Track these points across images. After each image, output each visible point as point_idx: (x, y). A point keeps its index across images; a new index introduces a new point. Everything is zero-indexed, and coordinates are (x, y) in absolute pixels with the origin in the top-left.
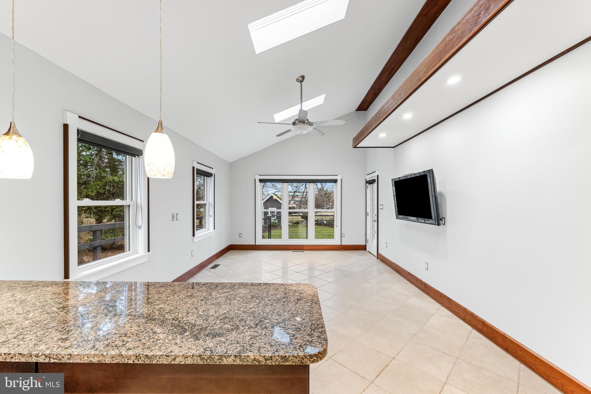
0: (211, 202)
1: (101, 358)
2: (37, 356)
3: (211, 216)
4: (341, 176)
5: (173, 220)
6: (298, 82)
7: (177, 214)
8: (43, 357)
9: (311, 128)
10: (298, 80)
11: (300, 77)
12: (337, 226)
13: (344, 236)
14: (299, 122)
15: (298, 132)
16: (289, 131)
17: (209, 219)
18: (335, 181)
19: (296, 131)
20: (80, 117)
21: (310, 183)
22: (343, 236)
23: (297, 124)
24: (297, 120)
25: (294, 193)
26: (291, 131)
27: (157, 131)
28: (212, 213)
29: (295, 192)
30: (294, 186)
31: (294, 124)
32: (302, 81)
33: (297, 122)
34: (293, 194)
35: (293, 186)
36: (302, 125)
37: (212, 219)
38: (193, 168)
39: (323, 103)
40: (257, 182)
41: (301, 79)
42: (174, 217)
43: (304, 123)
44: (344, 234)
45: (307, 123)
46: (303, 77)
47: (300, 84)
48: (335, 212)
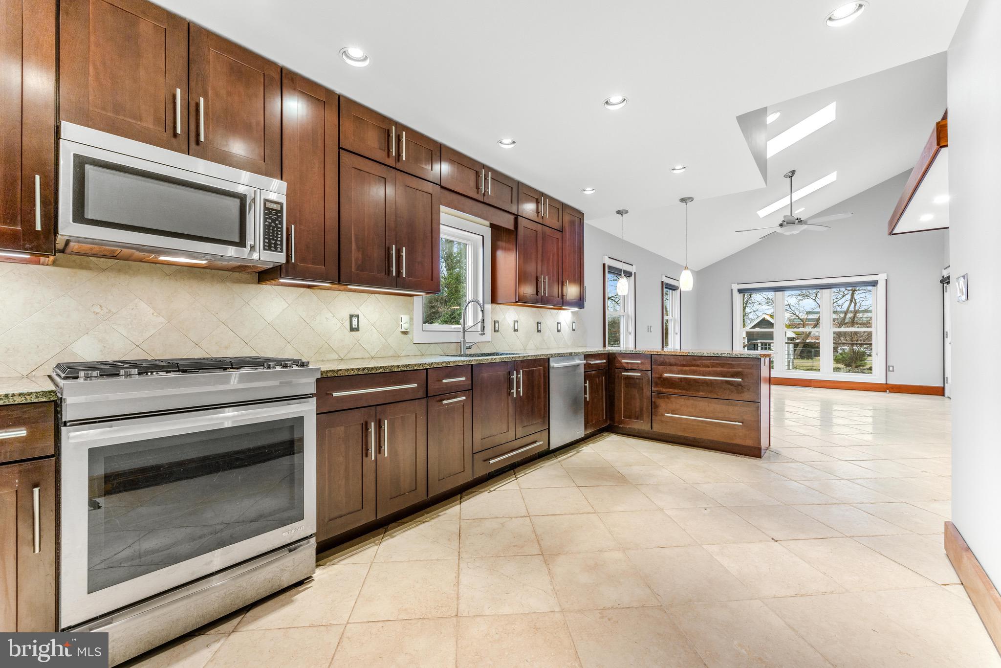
3: (676, 334)
4: (886, 274)
5: (648, 331)
10: (787, 176)
11: (789, 173)
12: (877, 354)
13: (893, 369)
14: (787, 223)
17: (674, 337)
18: (874, 284)
20: (609, 257)
21: (823, 290)
22: (891, 369)
23: (785, 226)
24: (784, 221)
27: (685, 269)
28: (678, 330)
31: (781, 225)
32: (792, 176)
33: (785, 223)
36: (791, 226)
37: (678, 336)
38: (662, 282)
39: (835, 180)
40: (735, 293)
41: (790, 175)
42: (649, 329)
43: (794, 223)
44: (893, 366)
45: (799, 222)
46: (793, 172)
47: (789, 179)
48: (873, 332)
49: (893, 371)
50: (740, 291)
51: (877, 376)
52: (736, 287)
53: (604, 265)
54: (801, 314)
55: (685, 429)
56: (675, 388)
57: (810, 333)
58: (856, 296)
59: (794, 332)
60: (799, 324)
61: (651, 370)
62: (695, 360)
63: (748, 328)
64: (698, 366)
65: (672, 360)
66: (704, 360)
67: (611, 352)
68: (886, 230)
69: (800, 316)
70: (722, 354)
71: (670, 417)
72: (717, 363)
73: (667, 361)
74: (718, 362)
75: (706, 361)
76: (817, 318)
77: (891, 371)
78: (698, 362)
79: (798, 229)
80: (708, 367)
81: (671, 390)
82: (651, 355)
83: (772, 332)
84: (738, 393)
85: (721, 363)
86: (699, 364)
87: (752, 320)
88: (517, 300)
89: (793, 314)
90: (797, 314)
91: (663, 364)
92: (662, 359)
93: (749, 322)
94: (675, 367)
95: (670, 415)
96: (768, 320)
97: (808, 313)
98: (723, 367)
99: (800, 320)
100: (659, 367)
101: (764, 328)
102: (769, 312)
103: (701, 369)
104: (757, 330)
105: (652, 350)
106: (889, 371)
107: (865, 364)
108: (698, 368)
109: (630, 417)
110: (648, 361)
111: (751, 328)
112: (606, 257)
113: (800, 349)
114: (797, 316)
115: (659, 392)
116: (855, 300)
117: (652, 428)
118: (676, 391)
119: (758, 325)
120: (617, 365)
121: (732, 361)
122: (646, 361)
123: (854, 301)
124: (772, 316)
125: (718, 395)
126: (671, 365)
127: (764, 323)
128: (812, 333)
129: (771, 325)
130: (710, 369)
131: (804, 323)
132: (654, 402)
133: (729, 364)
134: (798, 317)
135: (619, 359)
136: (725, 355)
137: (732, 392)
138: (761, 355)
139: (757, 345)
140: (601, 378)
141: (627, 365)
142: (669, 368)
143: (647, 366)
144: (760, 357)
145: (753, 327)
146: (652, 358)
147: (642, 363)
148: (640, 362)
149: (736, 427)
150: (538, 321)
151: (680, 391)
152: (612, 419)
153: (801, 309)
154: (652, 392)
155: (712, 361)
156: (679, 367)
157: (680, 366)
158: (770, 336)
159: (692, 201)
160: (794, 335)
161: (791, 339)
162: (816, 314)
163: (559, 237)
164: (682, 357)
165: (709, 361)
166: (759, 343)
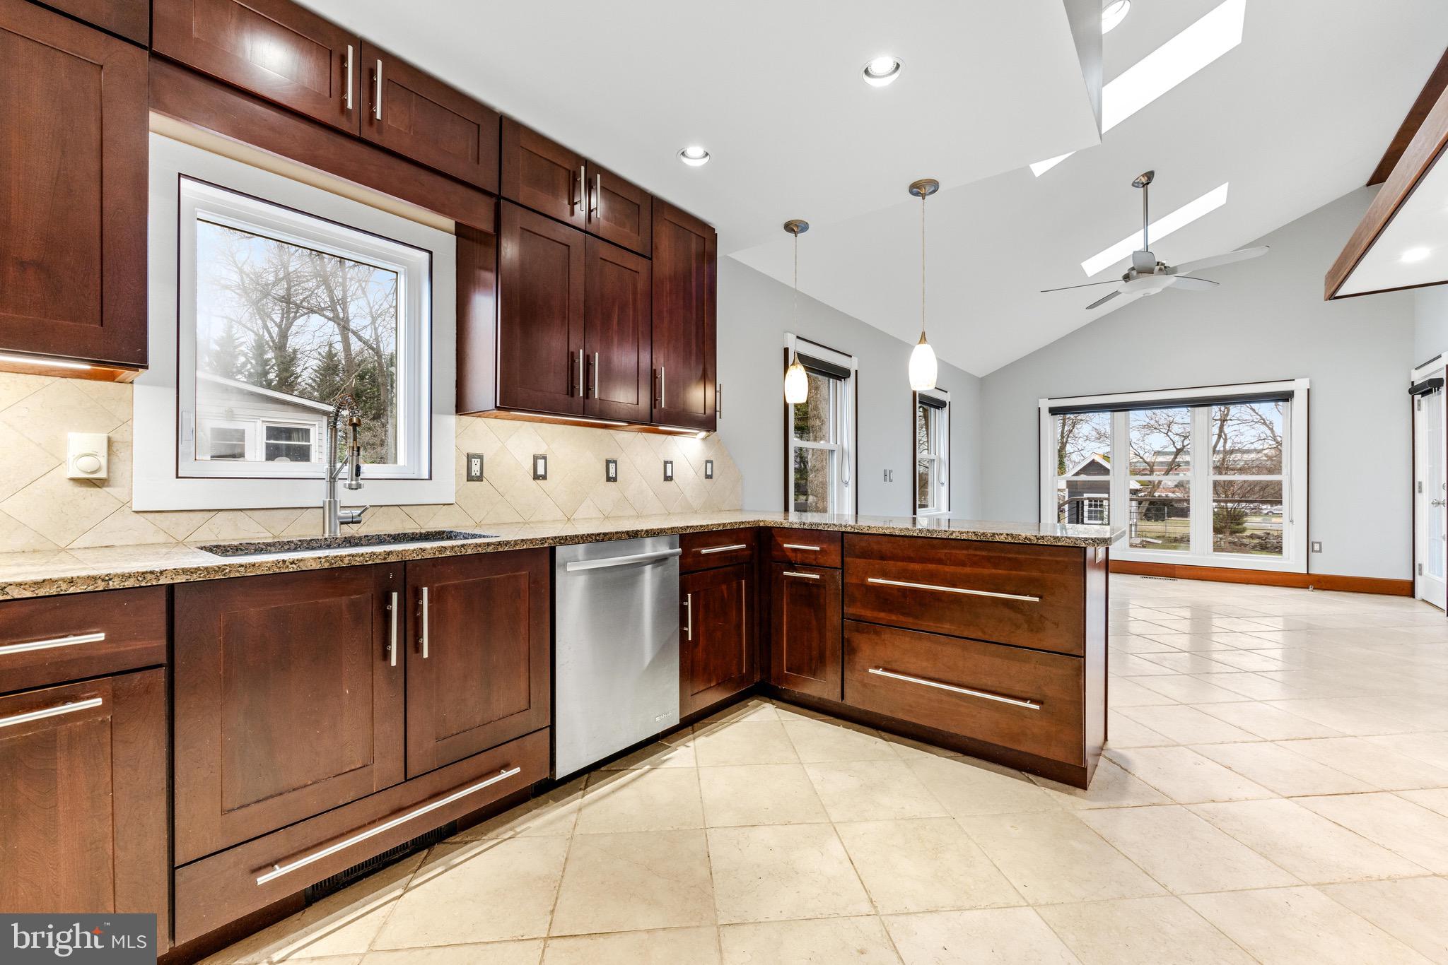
0: (942, 456)
1: (892, 531)
2: (845, 526)
3: (943, 484)
4: (1308, 379)
5: (885, 480)
6: (1137, 187)
7: (890, 472)
8: (850, 528)
9: (1170, 280)
10: (1138, 183)
11: (1141, 177)
12: (1292, 521)
13: (1321, 547)
14: (1139, 272)
15: (1138, 295)
16: (1116, 293)
17: (939, 490)
18: (1286, 397)
19: (1131, 293)
20: (797, 337)
21: (1197, 409)
22: (1317, 547)
23: (1134, 278)
24: (1133, 269)
25: (1175, 458)
26: (1120, 293)
28: (944, 478)
29: (1179, 451)
30: (1177, 434)
31: (1127, 278)
32: (1148, 184)
33: (1134, 273)
34: (1169, 458)
35: (1169, 434)
36: (1146, 278)
37: (945, 489)
38: (915, 393)
39: (1224, 202)
40: (1045, 414)
41: (1144, 180)
42: (887, 476)
43: (1151, 272)
44: (1320, 543)
45: (1160, 269)
46: (1150, 175)
47: (1141, 190)
48: (1283, 484)
49: (1320, 551)
50: (1054, 411)
51: (1291, 560)
52: (1045, 405)
53: (786, 350)
54: (1147, 454)
55: (911, 706)
56: (891, 611)
57: (1160, 482)
58: (1226, 429)
59: (1139, 482)
60: (1143, 470)
61: (842, 568)
62: (933, 547)
63: (1069, 475)
64: (940, 561)
65: (886, 547)
66: (954, 548)
67: (762, 524)
68: (1321, 290)
69: (1145, 458)
70: (993, 535)
71: (880, 677)
72: (983, 556)
73: (875, 547)
74: (984, 553)
75: (958, 552)
76: (1170, 460)
77: (1317, 552)
78: (942, 553)
79: (1160, 284)
80: (963, 564)
81: (882, 615)
82: (843, 532)
83: (1108, 482)
84: (1032, 630)
85: (991, 557)
86: (943, 557)
87: (1076, 463)
88: (498, 405)
89: (1136, 454)
90: (1141, 455)
91: (866, 554)
92: (863, 544)
93: (1071, 466)
94: (891, 563)
95: (880, 672)
96: (1098, 463)
97: (1158, 453)
98: (996, 566)
99: (1145, 464)
100: (858, 560)
101: (1095, 475)
102: (1101, 452)
103: (947, 569)
104: (1083, 477)
105: (844, 524)
106: (1313, 551)
107: (1244, 530)
108: (940, 567)
109: (799, 670)
110: (835, 549)
111: (1073, 475)
112: (789, 334)
113: (1145, 504)
114: (1141, 458)
115: (858, 620)
116: (1225, 435)
117: (843, 697)
118: (894, 618)
119: (1085, 470)
120: (775, 553)
121: (1018, 553)
122: (832, 547)
123: (1224, 437)
124: (1106, 457)
125: (984, 633)
126: (883, 558)
127: (1093, 467)
128: (1162, 483)
129: (1106, 471)
130: (968, 570)
131: (1151, 469)
132: (849, 640)
133: (1010, 559)
134: (1144, 459)
135: (779, 539)
136: (1002, 539)
137: (1018, 627)
138: (1086, 539)
139: (1083, 502)
140: (734, 585)
141: (794, 555)
142: (878, 564)
143: (833, 557)
144: (1083, 545)
145: (1077, 474)
146: (845, 541)
147: (822, 551)
148: (818, 549)
149: (1026, 713)
150: (609, 457)
151: (902, 618)
152: (766, 670)
153: (1148, 448)
154: (843, 618)
155: (971, 552)
156: (900, 564)
157: (903, 559)
158: (1105, 487)
159: (934, 191)
160: (1138, 486)
161: (1134, 492)
162: (1168, 455)
163: (639, 269)
164: (905, 539)
165: (965, 552)
166: (1085, 499)
